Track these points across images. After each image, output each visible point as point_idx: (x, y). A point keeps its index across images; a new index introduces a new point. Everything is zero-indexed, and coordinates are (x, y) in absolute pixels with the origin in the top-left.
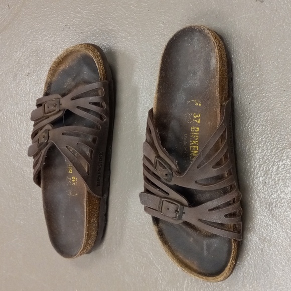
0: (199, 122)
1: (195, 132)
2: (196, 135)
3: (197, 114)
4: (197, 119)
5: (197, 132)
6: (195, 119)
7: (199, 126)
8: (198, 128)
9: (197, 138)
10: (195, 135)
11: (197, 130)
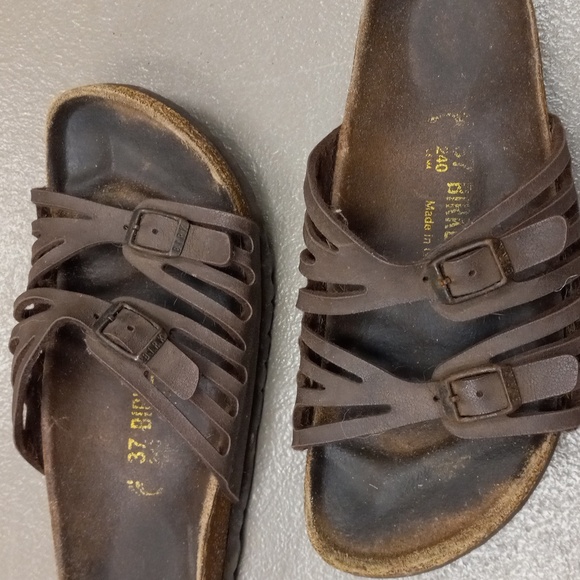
0: (131, 442)
1: (141, 418)
2: (139, 411)
3: (136, 462)
4: (135, 449)
5: (135, 417)
6: (140, 449)
7: (129, 433)
8: (133, 426)
9: (137, 404)
10: (143, 411)
11: (136, 423)
